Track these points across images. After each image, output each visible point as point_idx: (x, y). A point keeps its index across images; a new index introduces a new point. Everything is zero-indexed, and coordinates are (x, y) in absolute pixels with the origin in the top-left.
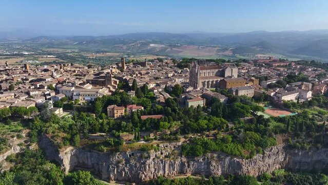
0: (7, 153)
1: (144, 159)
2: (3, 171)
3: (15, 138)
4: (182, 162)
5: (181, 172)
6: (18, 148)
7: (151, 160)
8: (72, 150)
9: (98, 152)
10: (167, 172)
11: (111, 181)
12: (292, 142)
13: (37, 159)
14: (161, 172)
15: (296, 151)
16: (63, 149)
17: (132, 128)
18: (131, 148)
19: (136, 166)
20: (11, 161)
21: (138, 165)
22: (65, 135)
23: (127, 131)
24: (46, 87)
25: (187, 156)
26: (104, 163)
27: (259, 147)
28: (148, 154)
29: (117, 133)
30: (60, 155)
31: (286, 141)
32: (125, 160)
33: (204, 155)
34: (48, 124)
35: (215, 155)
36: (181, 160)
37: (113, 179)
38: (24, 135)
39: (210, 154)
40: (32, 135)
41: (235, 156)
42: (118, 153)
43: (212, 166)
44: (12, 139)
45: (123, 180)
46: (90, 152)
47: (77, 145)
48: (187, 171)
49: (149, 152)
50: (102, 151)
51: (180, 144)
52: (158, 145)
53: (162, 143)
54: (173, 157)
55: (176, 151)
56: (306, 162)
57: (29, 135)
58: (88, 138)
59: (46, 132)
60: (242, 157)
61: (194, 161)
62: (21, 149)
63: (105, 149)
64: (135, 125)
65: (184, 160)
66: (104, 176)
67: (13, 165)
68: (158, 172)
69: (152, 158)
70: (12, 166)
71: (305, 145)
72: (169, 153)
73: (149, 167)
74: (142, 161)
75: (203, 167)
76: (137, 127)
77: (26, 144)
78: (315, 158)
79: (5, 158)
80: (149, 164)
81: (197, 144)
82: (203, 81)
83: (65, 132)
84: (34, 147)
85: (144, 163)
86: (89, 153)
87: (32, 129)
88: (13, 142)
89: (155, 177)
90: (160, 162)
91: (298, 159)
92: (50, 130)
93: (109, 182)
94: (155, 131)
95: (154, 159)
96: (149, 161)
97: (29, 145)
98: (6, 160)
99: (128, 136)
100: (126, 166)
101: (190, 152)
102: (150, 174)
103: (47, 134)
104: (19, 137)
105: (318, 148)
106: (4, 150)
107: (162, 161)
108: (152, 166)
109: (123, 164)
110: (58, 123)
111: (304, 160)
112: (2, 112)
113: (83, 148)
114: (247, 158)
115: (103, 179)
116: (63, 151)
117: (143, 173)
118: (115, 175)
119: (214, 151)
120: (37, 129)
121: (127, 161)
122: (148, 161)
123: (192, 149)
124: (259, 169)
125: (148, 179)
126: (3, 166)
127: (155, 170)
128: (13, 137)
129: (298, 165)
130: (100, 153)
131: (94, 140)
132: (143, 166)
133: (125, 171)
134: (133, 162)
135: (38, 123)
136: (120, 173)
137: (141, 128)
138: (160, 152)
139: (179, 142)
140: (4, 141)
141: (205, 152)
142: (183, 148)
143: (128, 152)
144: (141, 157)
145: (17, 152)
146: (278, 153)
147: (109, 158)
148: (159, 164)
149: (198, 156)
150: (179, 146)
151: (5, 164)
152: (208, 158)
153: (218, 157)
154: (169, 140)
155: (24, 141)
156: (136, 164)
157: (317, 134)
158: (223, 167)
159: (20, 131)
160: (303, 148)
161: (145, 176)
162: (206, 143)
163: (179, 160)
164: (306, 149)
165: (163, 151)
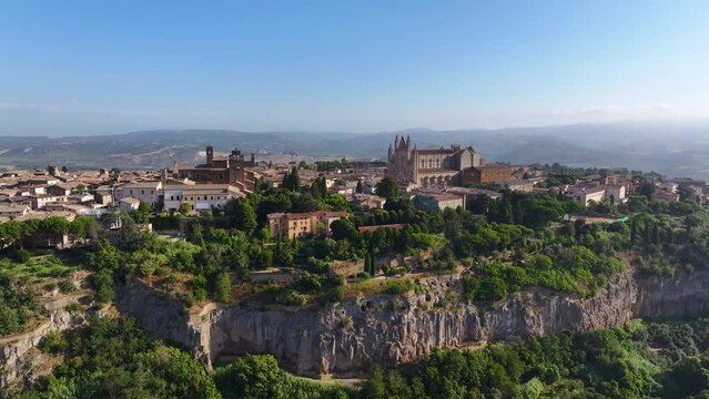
0: (41, 329)
1: (396, 313)
2: (34, 377)
3: (56, 292)
4: (469, 316)
5: (470, 338)
6: (66, 316)
7: (411, 314)
8: (214, 312)
9: (283, 307)
10: (442, 340)
11: (322, 375)
12: (645, 264)
13: (126, 341)
14: (431, 342)
15: (656, 281)
16: (195, 308)
17: (349, 251)
18: (364, 290)
19: (380, 331)
20: (54, 350)
21: (385, 326)
22: (190, 277)
23: (340, 258)
24: (68, 192)
25: (477, 300)
26: (305, 332)
27: (600, 275)
28: (405, 300)
29: (322, 263)
30: (190, 324)
31: (635, 262)
32: (354, 319)
33: (510, 297)
34: (138, 255)
35: (530, 295)
36: (467, 312)
37: (327, 368)
38: (77, 284)
39: (519, 294)
40: (101, 284)
41: (567, 292)
42: (337, 304)
43: (528, 317)
44: (48, 294)
45: (349, 370)
46: (263, 310)
47: (226, 297)
48: (480, 336)
49: (405, 294)
50: (297, 303)
51: (458, 277)
52: (417, 281)
53: (424, 276)
54: (449, 305)
55: (453, 293)
56: (673, 301)
57: (91, 283)
58: (248, 281)
59: (139, 273)
60: (579, 295)
61: (491, 310)
62: (74, 320)
63: (305, 298)
64: (356, 243)
65: (473, 309)
66: (303, 365)
67: (59, 360)
68: (426, 342)
69: (412, 308)
70: (59, 363)
71: (668, 267)
72: (440, 298)
73: (408, 331)
74: (393, 318)
75: (509, 323)
76: (361, 248)
77: (85, 307)
78: (687, 292)
79: (36, 342)
80: (409, 323)
81: (491, 275)
82: (423, 176)
83: (186, 270)
84: (107, 311)
85: (399, 321)
86: (260, 313)
87: (96, 269)
88: (51, 300)
89: (421, 352)
90: (429, 317)
91: (659, 296)
92: (149, 267)
93: (319, 378)
94: (398, 255)
95: (416, 311)
96: (409, 316)
97: (97, 308)
98: (41, 346)
99: (347, 266)
100: (358, 333)
101: (482, 292)
102: (409, 347)
103: (142, 276)
104: (65, 289)
105: (688, 272)
106: (32, 322)
107: (431, 313)
108: (413, 326)
109: (350, 330)
110: (162, 251)
111: (669, 297)
112: (7, 228)
113: (242, 305)
114: (587, 297)
115: (300, 372)
116: (197, 313)
117: (398, 345)
118: (331, 360)
119: (526, 287)
120: (110, 267)
121: (360, 322)
122: (406, 316)
123: (484, 285)
124: (606, 318)
125: (406, 358)
126: (35, 363)
127: (420, 338)
128: (50, 288)
129: (659, 309)
130: (289, 309)
131: (266, 283)
132: (396, 328)
133: (355, 346)
134: (372, 321)
135: (111, 253)
136: (342, 352)
137: (370, 249)
138: (424, 296)
139: (456, 272)
140: (29, 299)
141: (511, 290)
142: (465, 285)
143: (359, 299)
144: (390, 308)
145: (64, 327)
146: (627, 286)
147: (316, 318)
148: (428, 322)
149: (500, 298)
150: (456, 282)
151: (39, 359)
152: (518, 302)
153: (537, 298)
154: (436, 270)
155: (79, 300)
156: (379, 325)
157: (681, 247)
158: (547, 319)
159: (65, 274)
160: (666, 274)
161: (402, 353)
162: (509, 271)
163: (464, 311)
164: (670, 276)
165: (431, 294)
